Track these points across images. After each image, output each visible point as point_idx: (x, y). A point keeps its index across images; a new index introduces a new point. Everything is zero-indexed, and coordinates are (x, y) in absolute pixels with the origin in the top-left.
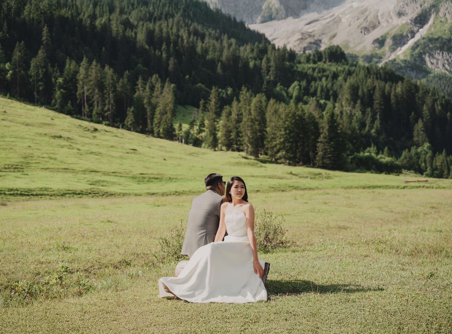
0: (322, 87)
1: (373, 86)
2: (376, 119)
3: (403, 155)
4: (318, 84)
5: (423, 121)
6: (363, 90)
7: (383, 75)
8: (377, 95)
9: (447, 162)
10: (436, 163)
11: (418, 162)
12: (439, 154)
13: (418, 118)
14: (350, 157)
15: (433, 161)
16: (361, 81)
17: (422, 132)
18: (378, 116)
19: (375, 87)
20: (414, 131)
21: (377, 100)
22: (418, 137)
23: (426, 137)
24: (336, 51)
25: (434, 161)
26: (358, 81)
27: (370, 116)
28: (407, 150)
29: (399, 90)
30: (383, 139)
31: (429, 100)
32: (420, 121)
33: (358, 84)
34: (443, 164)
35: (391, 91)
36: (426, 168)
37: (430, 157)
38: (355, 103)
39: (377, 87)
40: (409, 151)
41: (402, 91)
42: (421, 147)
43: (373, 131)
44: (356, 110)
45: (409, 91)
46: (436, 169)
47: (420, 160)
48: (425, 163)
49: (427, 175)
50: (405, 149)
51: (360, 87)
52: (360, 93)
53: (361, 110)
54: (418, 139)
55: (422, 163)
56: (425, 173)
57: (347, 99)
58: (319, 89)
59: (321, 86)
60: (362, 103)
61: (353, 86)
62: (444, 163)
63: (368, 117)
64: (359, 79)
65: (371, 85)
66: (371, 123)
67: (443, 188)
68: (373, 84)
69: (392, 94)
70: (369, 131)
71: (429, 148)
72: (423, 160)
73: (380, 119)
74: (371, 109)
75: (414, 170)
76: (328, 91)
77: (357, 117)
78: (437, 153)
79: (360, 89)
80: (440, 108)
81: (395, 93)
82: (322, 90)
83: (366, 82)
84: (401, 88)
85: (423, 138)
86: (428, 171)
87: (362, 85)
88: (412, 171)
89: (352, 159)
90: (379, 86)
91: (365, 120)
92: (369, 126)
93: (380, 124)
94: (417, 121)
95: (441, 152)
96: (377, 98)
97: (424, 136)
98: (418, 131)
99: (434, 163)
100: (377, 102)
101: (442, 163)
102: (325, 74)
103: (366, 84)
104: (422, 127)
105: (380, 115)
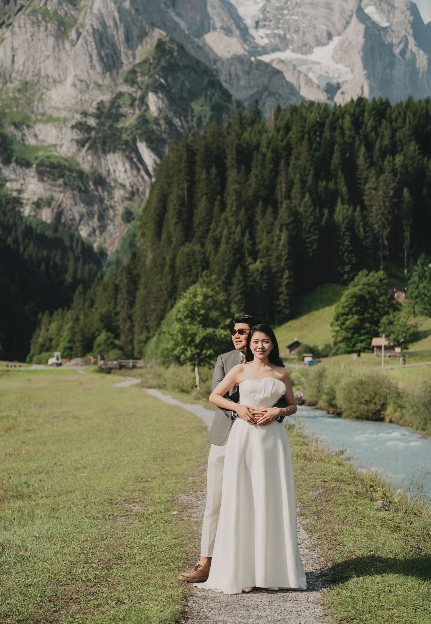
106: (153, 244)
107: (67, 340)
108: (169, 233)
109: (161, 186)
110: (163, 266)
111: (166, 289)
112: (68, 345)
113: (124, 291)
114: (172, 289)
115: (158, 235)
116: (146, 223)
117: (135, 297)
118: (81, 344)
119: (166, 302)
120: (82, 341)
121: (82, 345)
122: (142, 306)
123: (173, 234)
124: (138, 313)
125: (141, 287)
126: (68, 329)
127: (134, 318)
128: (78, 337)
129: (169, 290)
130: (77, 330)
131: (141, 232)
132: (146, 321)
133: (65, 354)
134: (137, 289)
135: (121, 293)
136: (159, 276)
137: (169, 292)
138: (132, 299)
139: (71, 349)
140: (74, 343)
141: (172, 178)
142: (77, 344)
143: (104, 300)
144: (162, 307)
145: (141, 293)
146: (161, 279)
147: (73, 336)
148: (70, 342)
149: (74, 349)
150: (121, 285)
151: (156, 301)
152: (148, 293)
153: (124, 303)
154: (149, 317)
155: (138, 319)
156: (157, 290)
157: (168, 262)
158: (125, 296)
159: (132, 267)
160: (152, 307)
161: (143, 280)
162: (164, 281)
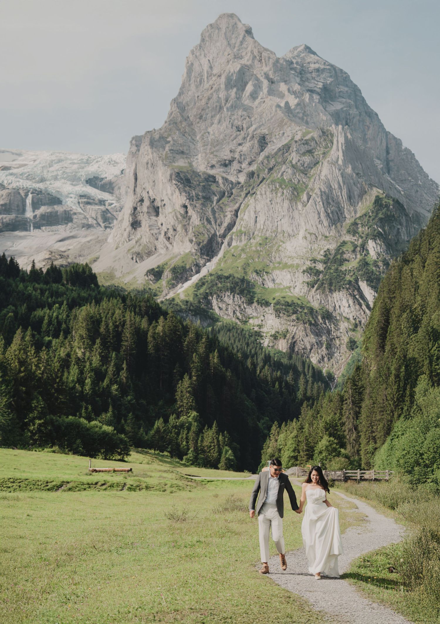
0: (50, 318)
1: (122, 320)
2: (123, 369)
3: (156, 426)
4: (45, 313)
5: (190, 378)
6: (107, 325)
7: (143, 309)
8: (127, 334)
9: (218, 441)
10: (202, 441)
11: (177, 439)
12: (208, 429)
13: (185, 374)
14: (37, 422)
15: (198, 439)
16: (107, 312)
17: (188, 395)
18: (124, 366)
19: (125, 322)
20: (176, 391)
21: (127, 341)
22: (182, 401)
23: (192, 402)
24: (84, 271)
25: (200, 439)
26: (101, 311)
27: (112, 364)
28: (161, 420)
29: (160, 329)
30: (129, 402)
31: (201, 348)
32: (186, 377)
33: (100, 316)
34: (212, 445)
35: (148, 331)
36: (188, 449)
37: (194, 432)
38: (94, 343)
39: (128, 322)
40: (166, 421)
41: (163, 331)
42: (185, 417)
43: (115, 387)
44: (93, 353)
45: (174, 331)
46: (203, 451)
47: (180, 437)
48: (187, 442)
49: (188, 460)
50: (159, 419)
51: (104, 319)
52: (102, 330)
53: (100, 354)
54: (181, 404)
55: (182, 442)
56: (184, 457)
57: (81, 337)
58: (46, 321)
59: (49, 316)
60: (104, 344)
61: (92, 317)
62: (214, 442)
63: (110, 365)
64: (104, 309)
65: (120, 319)
66: (114, 375)
67: (147, 488)
68: (124, 316)
69: (150, 334)
70: (109, 386)
71: (195, 419)
72: (184, 436)
73: (127, 369)
74: (116, 355)
75: (168, 452)
76: (59, 323)
77: (91, 364)
78: (206, 428)
79: (103, 323)
80: (215, 361)
81: (155, 333)
82: (50, 323)
83: (113, 314)
84: (164, 326)
85: (189, 404)
86: (190, 454)
87: (106, 317)
88: (166, 453)
89: (40, 425)
90: (131, 320)
91: (106, 370)
92: (111, 380)
93: (126, 378)
94: (182, 378)
95: (210, 427)
96: (126, 339)
97: (191, 401)
98: (182, 392)
99: (199, 442)
100: (126, 343)
101: (211, 443)
102: (59, 299)
103: (112, 317)
104: (189, 387)
105: (127, 364)
106: (377, 356)
107: (292, 449)
108: (392, 344)
109: (384, 301)
110: (388, 376)
111: (392, 399)
112: (292, 454)
113: (349, 401)
114: (398, 399)
115: (382, 347)
116: (370, 337)
117: (360, 407)
118: (305, 453)
119: (392, 411)
120: (307, 450)
121: (307, 455)
122: (367, 417)
123: (397, 345)
124: (364, 423)
125: (366, 397)
126: (293, 438)
127: (360, 429)
128: (303, 446)
129: (395, 399)
130: (301, 439)
131: (364, 346)
132: (373, 432)
133: (290, 464)
134: (362, 400)
135: (346, 403)
136: (385, 386)
137: (395, 402)
138: (357, 409)
139: (296, 458)
140: (299, 453)
141: (394, 293)
142: (302, 453)
143: (330, 411)
144: (389, 418)
145: (366, 403)
146: (386, 389)
147: (298, 445)
148: (294, 451)
149: (299, 458)
150: (346, 396)
151: (382, 411)
152: (374, 403)
153: (350, 413)
154: (375, 427)
155: (364, 430)
156: (383, 400)
157: (394, 372)
158: (351, 406)
159: (357, 378)
160: (378, 417)
161: (367, 391)
162: (389, 391)
